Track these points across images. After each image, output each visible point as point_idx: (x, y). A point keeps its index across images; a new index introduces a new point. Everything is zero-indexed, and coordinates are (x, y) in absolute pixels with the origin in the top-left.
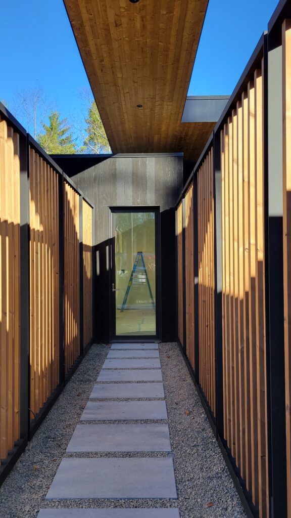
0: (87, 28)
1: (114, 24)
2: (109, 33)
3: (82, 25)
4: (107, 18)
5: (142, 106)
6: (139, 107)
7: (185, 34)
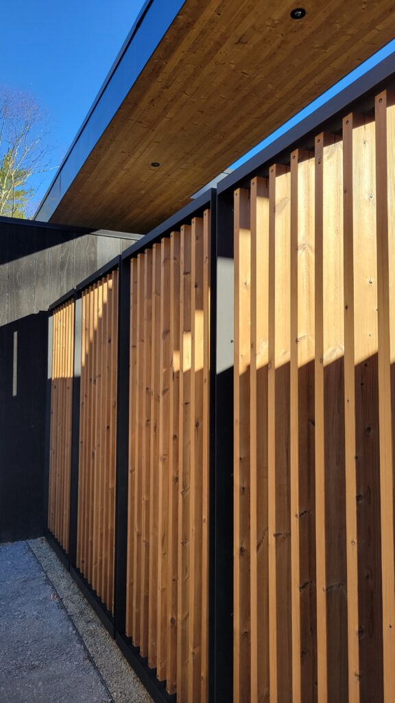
0: (194, 33)
1: (238, 39)
2: (217, 50)
3: (189, 25)
4: (236, 28)
5: (158, 165)
6: (155, 166)
7: (312, 82)
